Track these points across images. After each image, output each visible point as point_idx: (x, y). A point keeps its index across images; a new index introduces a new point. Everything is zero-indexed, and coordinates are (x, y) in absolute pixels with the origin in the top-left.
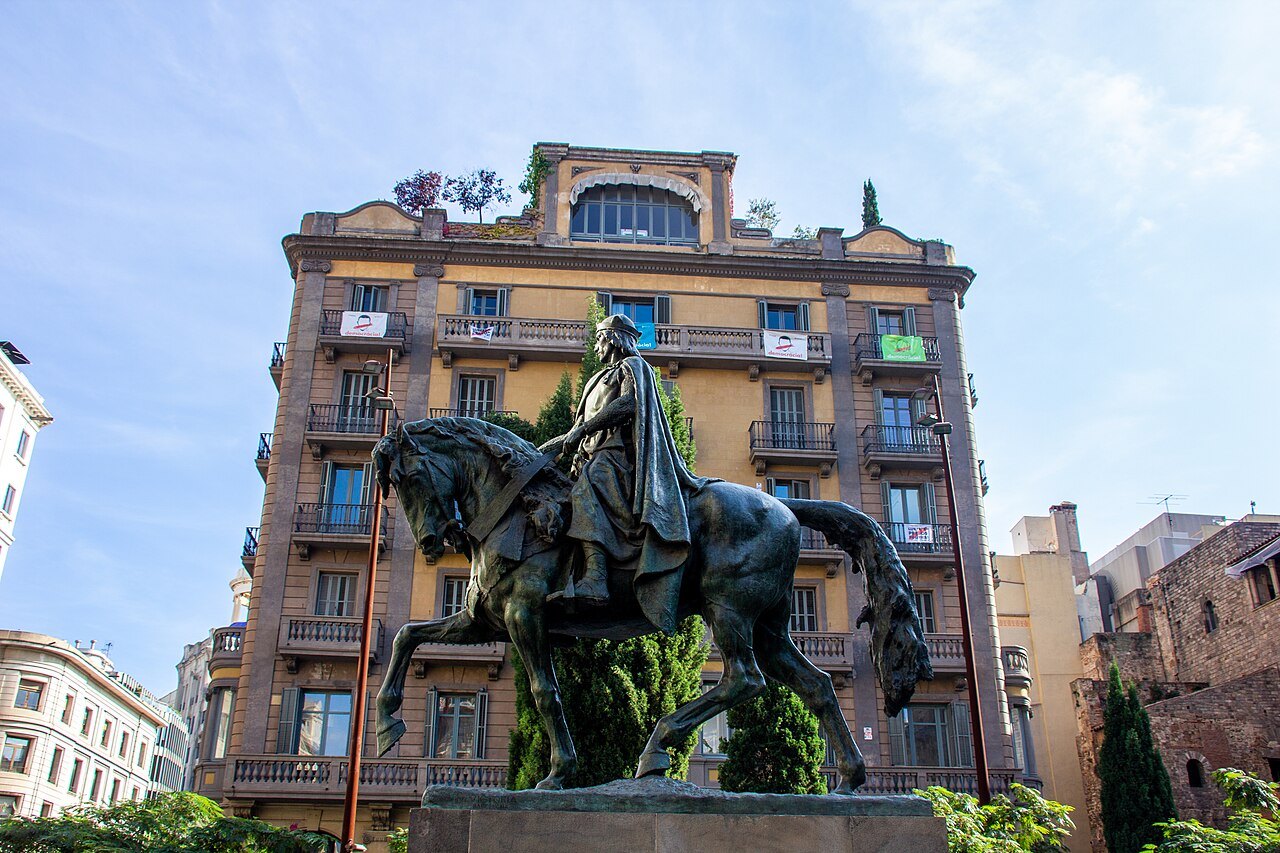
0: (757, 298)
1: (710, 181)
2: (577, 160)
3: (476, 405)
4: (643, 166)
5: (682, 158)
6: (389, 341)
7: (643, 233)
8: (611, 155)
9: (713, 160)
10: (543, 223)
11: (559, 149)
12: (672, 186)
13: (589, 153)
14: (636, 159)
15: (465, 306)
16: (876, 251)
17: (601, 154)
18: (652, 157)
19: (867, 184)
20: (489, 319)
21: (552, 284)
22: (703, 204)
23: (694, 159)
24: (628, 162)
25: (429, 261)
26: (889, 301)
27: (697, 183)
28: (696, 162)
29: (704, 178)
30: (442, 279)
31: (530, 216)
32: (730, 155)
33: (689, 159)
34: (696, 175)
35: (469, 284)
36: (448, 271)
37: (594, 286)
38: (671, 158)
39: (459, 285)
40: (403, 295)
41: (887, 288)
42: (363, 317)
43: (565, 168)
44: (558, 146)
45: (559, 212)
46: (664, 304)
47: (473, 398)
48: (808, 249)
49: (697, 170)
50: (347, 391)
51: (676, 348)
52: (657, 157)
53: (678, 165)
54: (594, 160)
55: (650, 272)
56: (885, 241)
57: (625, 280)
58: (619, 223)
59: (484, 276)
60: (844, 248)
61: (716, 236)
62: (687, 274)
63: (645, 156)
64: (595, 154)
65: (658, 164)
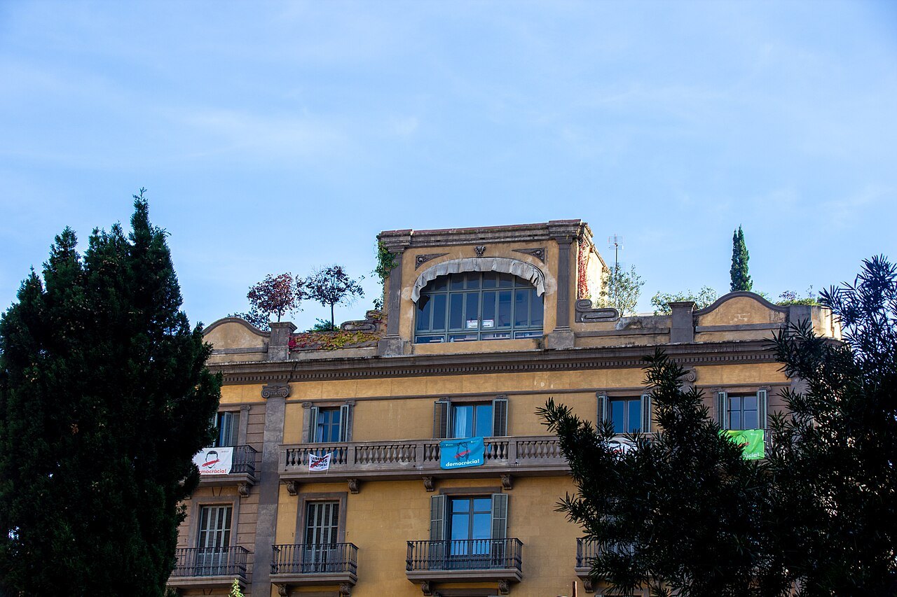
0: (599, 392)
1: (557, 256)
2: (421, 247)
3: (322, 531)
4: (488, 246)
5: (528, 233)
6: (235, 477)
7: (489, 324)
8: (455, 237)
9: (559, 232)
10: (386, 325)
11: (401, 239)
12: (515, 269)
13: (433, 239)
14: (479, 239)
15: (310, 426)
16: (732, 323)
17: (445, 238)
18: (497, 235)
19: (737, 233)
20: (326, 446)
21: (394, 395)
22: (548, 285)
23: (541, 232)
24: (473, 244)
25: (277, 380)
26: (742, 382)
27: (543, 261)
28: (542, 235)
29: (550, 253)
30: (289, 399)
31: (374, 319)
32: (576, 224)
33: (535, 232)
34: (542, 250)
35: (313, 402)
36: (295, 389)
37: (435, 393)
38: (517, 234)
39: (307, 404)
40: (253, 419)
41: (740, 367)
42: (211, 453)
43: (409, 257)
44: (400, 236)
45: (402, 311)
46: (501, 409)
47: (319, 524)
48: (656, 328)
49: (544, 244)
50: (204, 527)
51: (504, 462)
52: (502, 234)
53: (524, 241)
54: (438, 246)
55: (490, 372)
56: (743, 310)
57: (465, 383)
58: (464, 315)
59: (328, 392)
60: (695, 323)
61: (559, 323)
62: (527, 371)
63: (490, 235)
64: (439, 238)
65: (504, 242)
